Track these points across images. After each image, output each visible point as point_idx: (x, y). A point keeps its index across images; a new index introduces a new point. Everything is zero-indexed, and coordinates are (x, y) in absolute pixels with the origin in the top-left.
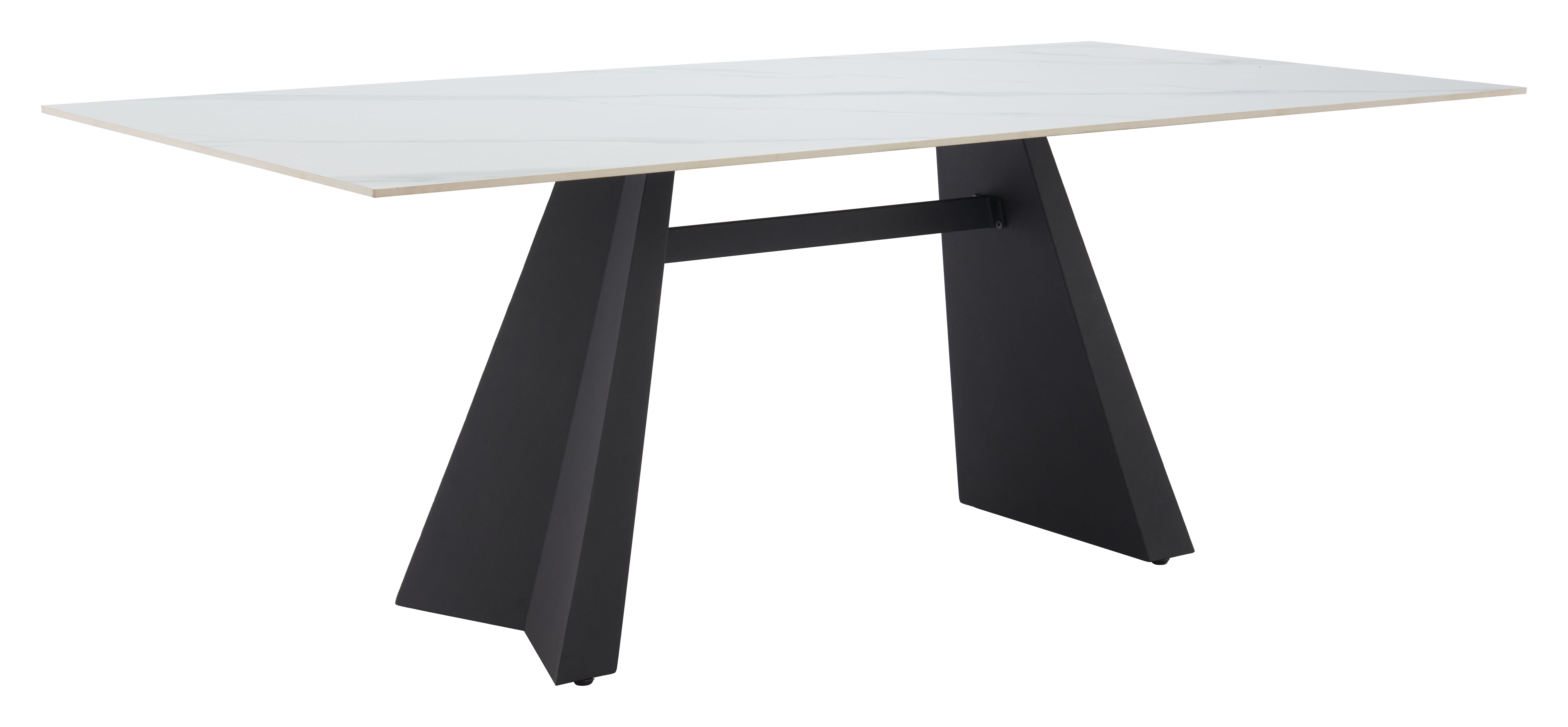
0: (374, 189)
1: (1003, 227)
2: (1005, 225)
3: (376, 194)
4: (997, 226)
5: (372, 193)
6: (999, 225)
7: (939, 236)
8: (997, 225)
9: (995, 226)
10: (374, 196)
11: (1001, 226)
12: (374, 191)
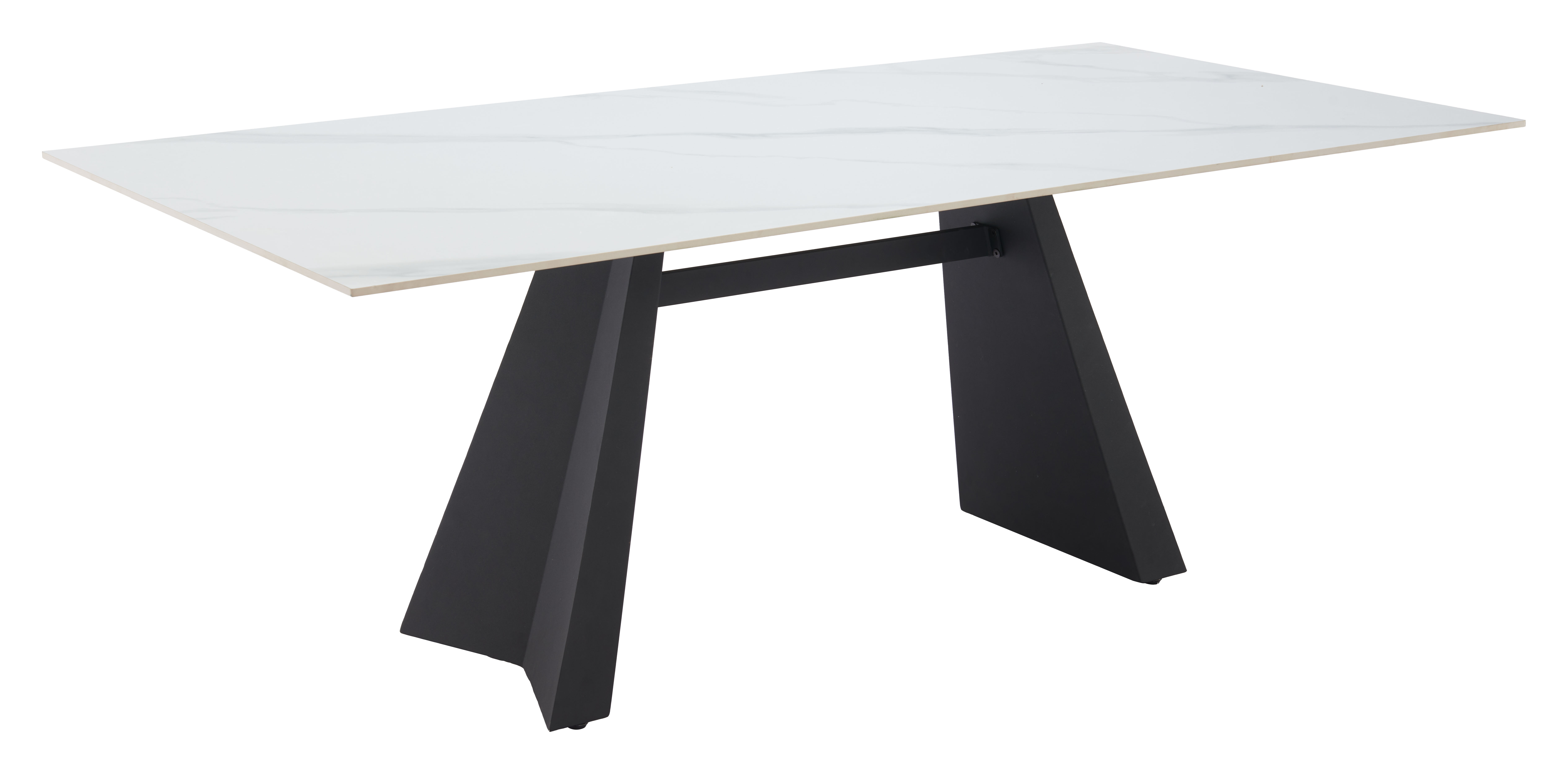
0: (352, 288)
1: (1000, 256)
2: (1003, 254)
3: (354, 293)
4: (995, 255)
5: (350, 292)
6: (997, 254)
7: (939, 267)
8: (994, 253)
9: (993, 255)
10: (352, 295)
11: (998, 256)
12: (352, 290)
